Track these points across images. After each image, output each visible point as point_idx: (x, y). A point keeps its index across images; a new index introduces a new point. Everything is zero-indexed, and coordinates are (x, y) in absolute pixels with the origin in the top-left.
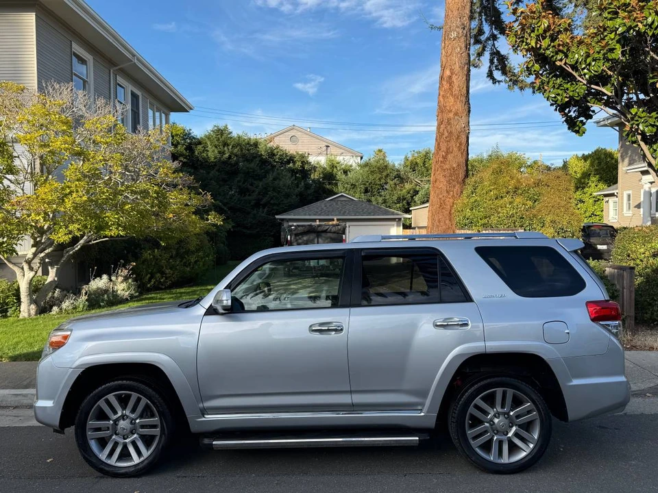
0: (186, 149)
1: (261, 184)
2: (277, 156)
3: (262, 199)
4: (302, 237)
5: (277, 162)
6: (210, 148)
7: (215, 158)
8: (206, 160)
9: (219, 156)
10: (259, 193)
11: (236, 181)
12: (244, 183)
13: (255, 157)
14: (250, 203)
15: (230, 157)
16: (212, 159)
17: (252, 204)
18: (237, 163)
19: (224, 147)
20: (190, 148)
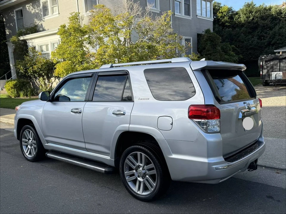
0: (229, 18)
1: (271, 33)
2: (283, 14)
3: (272, 41)
4: (270, 62)
5: (283, 18)
6: (242, 16)
7: (245, 21)
8: (240, 22)
9: (246, 19)
10: (270, 38)
11: (257, 32)
12: (261, 33)
13: (269, 17)
14: (264, 44)
15: (253, 19)
16: (243, 22)
17: (265, 44)
18: (257, 22)
19: (250, 14)
20: (231, 18)
